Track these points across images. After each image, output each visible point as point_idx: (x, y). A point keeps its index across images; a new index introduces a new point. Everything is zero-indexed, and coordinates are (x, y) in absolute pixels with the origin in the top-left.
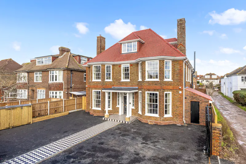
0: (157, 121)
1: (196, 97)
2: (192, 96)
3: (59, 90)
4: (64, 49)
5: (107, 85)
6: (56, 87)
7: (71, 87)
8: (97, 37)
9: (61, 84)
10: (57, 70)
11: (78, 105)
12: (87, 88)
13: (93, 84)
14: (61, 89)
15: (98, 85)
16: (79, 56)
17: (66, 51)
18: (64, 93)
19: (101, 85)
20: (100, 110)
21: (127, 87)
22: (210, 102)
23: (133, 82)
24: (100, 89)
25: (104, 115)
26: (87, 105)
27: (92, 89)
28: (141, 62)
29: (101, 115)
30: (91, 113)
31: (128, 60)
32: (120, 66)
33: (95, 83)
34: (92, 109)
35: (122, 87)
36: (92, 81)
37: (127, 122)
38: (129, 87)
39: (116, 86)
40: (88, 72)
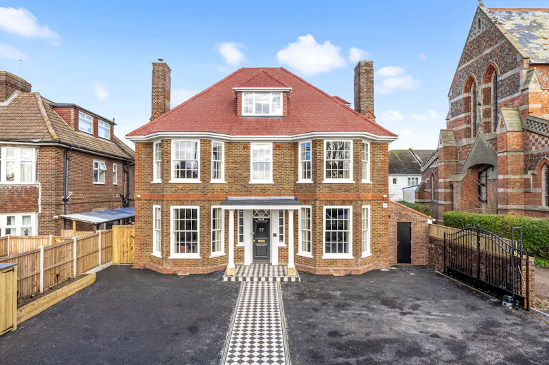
0: (349, 268)
1: (406, 214)
2: (400, 213)
3: (24, 211)
4: (12, 82)
5: (216, 193)
6: (12, 200)
7: (65, 200)
8: (154, 64)
9: (32, 191)
10: (14, 145)
11: (104, 251)
12: (136, 202)
13: (173, 189)
14: (32, 207)
15: (190, 193)
16: (76, 108)
17: (18, 88)
18: (40, 217)
19: (198, 193)
20: (198, 260)
21: (267, 198)
22: (430, 222)
23: (281, 186)
24: (197, 202)
25: (208, 269)
26: (139, 248)
27: (170, 202)
28: (310, 142)
29: (201, 273)
30: (167, 268)
31: (270, 134)
32: (246, 146)
33: (181, 187)
34: (169, 258)
35: (253, 198)
36: (170, 182)
37: (293, 280)
38: (272, 198)
39: (236, 195)
40: (143, 156)
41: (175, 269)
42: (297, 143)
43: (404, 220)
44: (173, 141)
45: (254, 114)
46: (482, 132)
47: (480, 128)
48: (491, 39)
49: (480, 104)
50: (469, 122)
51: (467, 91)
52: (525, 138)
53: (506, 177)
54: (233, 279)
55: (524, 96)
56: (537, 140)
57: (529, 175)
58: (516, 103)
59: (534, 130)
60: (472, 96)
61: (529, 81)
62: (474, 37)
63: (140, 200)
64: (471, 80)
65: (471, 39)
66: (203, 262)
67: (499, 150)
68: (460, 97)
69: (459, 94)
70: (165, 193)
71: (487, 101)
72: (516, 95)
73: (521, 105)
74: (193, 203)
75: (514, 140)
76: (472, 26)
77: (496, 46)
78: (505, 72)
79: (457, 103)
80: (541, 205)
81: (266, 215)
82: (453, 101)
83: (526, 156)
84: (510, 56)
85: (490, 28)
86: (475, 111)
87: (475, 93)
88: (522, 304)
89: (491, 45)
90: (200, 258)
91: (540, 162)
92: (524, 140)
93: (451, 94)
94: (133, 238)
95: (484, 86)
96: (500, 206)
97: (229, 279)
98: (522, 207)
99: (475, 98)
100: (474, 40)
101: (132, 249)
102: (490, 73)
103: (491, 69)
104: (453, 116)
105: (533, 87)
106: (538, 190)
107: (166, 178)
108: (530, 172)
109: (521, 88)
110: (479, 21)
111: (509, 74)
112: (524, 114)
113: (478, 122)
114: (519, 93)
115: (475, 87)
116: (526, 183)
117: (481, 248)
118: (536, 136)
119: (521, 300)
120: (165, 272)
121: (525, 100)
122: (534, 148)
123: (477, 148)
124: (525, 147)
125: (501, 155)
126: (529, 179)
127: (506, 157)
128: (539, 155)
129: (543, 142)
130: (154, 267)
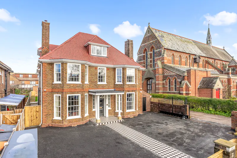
2: (143, 94)
5: (86, 88)
12: (44, 93)
13: (68, 87)
19: (80, 88)
20: (80, 118)
21: (104, 90)
22: (151, 97)
23: (109, 85)
24: (80, 92)
25: (84, 122)
26: (45, 117)
27: (67, 93)
28: (122, 68)
29: (82, 124)
30: (66, 124)
31: (106, 64)
32: (96, 68)
33: (72, 85)
34: (67, 119)
35: (99, 90)
36: (67, 83)
37: (122, 121)
38: (106, 90)
39: (92, 89)
40: (47, 70)
41: (70, 124)
42: (115, 68)
43: (144, 97)
44: (68, 64)
45: (96, 54)
46: (149, 67)
47: (149, 66)
48: (153, 38)
49: (149, 58)
50: (144, 64)
51: (144, 53)
52: (163, 70)
53: (159, 82)
54: (101, 124)
55: (163, 58)
56: (166, 71)
57: (164, 82)
58: (160, 59)
59: (166, 68)
60: (145, 55)
61: (164, 53)
62: (147, 36)
63: (46, 92)
64: (146, 50)
65: (146, 36)
66: (82, 119)
67: (157, 74)
68: (142, 55)
69: (141, 54)
70: (64, 88)
71: (151, 58)
72: (160, 57)
73: (162, 60)
74: (78, 93)
75: (160, 71)
76: (146, 32)
77: (155, 40)
78: (157, 49)
79: (140, 56)
80: (173, 91)
81: (102, 97)
82: (139, 56)
83: (163, 76)
84: (158, 44)
85: (152, 34)
86: (147, 60)
87: (146, 54)
88: (188, 117)
89: (152, 40)
90: (81, 117)
91: (168, 78)
92: (163, 71)
93: (138, 53)
94: (38, 112)
95: (150, 52)
96: (157, 91)
97: (99, 124)
98: (162, 91)
99: (146, 56)
100: (147, 37)
101: (37, 118)
102: (152, 49)
103: (152, 47)
104: (139, 61)
105: (165, 55)
106: (167, 86)
107: (65, 81)
108: (164, 81)
109: (162, 55)
110: (149, 31)
111: (158, 50)
112: (163, 63)
113: (148, 64)
114: (161, 57)
115: (147, 52)
116: (163, 84)
117: (173, 104)
118: (166, 70)
119: (187, 116)
120: (64, 126)
121: (163, 59)
122: (166, 74)
123: (148, 72)
124: (163, 73)
125: (157, 75)
126: (164, 83)
127: (159, 76)
128: (167, 76)
129: (168, 72)
130: (56, 125)
